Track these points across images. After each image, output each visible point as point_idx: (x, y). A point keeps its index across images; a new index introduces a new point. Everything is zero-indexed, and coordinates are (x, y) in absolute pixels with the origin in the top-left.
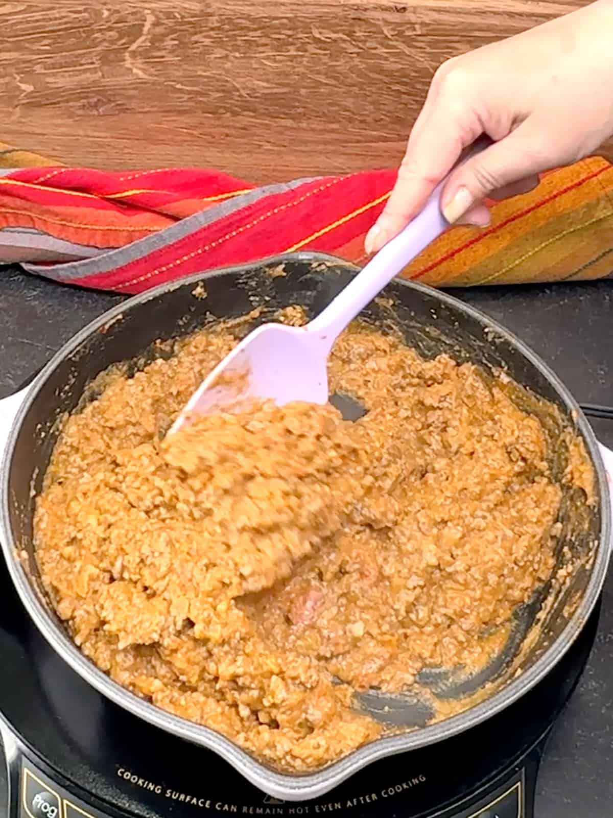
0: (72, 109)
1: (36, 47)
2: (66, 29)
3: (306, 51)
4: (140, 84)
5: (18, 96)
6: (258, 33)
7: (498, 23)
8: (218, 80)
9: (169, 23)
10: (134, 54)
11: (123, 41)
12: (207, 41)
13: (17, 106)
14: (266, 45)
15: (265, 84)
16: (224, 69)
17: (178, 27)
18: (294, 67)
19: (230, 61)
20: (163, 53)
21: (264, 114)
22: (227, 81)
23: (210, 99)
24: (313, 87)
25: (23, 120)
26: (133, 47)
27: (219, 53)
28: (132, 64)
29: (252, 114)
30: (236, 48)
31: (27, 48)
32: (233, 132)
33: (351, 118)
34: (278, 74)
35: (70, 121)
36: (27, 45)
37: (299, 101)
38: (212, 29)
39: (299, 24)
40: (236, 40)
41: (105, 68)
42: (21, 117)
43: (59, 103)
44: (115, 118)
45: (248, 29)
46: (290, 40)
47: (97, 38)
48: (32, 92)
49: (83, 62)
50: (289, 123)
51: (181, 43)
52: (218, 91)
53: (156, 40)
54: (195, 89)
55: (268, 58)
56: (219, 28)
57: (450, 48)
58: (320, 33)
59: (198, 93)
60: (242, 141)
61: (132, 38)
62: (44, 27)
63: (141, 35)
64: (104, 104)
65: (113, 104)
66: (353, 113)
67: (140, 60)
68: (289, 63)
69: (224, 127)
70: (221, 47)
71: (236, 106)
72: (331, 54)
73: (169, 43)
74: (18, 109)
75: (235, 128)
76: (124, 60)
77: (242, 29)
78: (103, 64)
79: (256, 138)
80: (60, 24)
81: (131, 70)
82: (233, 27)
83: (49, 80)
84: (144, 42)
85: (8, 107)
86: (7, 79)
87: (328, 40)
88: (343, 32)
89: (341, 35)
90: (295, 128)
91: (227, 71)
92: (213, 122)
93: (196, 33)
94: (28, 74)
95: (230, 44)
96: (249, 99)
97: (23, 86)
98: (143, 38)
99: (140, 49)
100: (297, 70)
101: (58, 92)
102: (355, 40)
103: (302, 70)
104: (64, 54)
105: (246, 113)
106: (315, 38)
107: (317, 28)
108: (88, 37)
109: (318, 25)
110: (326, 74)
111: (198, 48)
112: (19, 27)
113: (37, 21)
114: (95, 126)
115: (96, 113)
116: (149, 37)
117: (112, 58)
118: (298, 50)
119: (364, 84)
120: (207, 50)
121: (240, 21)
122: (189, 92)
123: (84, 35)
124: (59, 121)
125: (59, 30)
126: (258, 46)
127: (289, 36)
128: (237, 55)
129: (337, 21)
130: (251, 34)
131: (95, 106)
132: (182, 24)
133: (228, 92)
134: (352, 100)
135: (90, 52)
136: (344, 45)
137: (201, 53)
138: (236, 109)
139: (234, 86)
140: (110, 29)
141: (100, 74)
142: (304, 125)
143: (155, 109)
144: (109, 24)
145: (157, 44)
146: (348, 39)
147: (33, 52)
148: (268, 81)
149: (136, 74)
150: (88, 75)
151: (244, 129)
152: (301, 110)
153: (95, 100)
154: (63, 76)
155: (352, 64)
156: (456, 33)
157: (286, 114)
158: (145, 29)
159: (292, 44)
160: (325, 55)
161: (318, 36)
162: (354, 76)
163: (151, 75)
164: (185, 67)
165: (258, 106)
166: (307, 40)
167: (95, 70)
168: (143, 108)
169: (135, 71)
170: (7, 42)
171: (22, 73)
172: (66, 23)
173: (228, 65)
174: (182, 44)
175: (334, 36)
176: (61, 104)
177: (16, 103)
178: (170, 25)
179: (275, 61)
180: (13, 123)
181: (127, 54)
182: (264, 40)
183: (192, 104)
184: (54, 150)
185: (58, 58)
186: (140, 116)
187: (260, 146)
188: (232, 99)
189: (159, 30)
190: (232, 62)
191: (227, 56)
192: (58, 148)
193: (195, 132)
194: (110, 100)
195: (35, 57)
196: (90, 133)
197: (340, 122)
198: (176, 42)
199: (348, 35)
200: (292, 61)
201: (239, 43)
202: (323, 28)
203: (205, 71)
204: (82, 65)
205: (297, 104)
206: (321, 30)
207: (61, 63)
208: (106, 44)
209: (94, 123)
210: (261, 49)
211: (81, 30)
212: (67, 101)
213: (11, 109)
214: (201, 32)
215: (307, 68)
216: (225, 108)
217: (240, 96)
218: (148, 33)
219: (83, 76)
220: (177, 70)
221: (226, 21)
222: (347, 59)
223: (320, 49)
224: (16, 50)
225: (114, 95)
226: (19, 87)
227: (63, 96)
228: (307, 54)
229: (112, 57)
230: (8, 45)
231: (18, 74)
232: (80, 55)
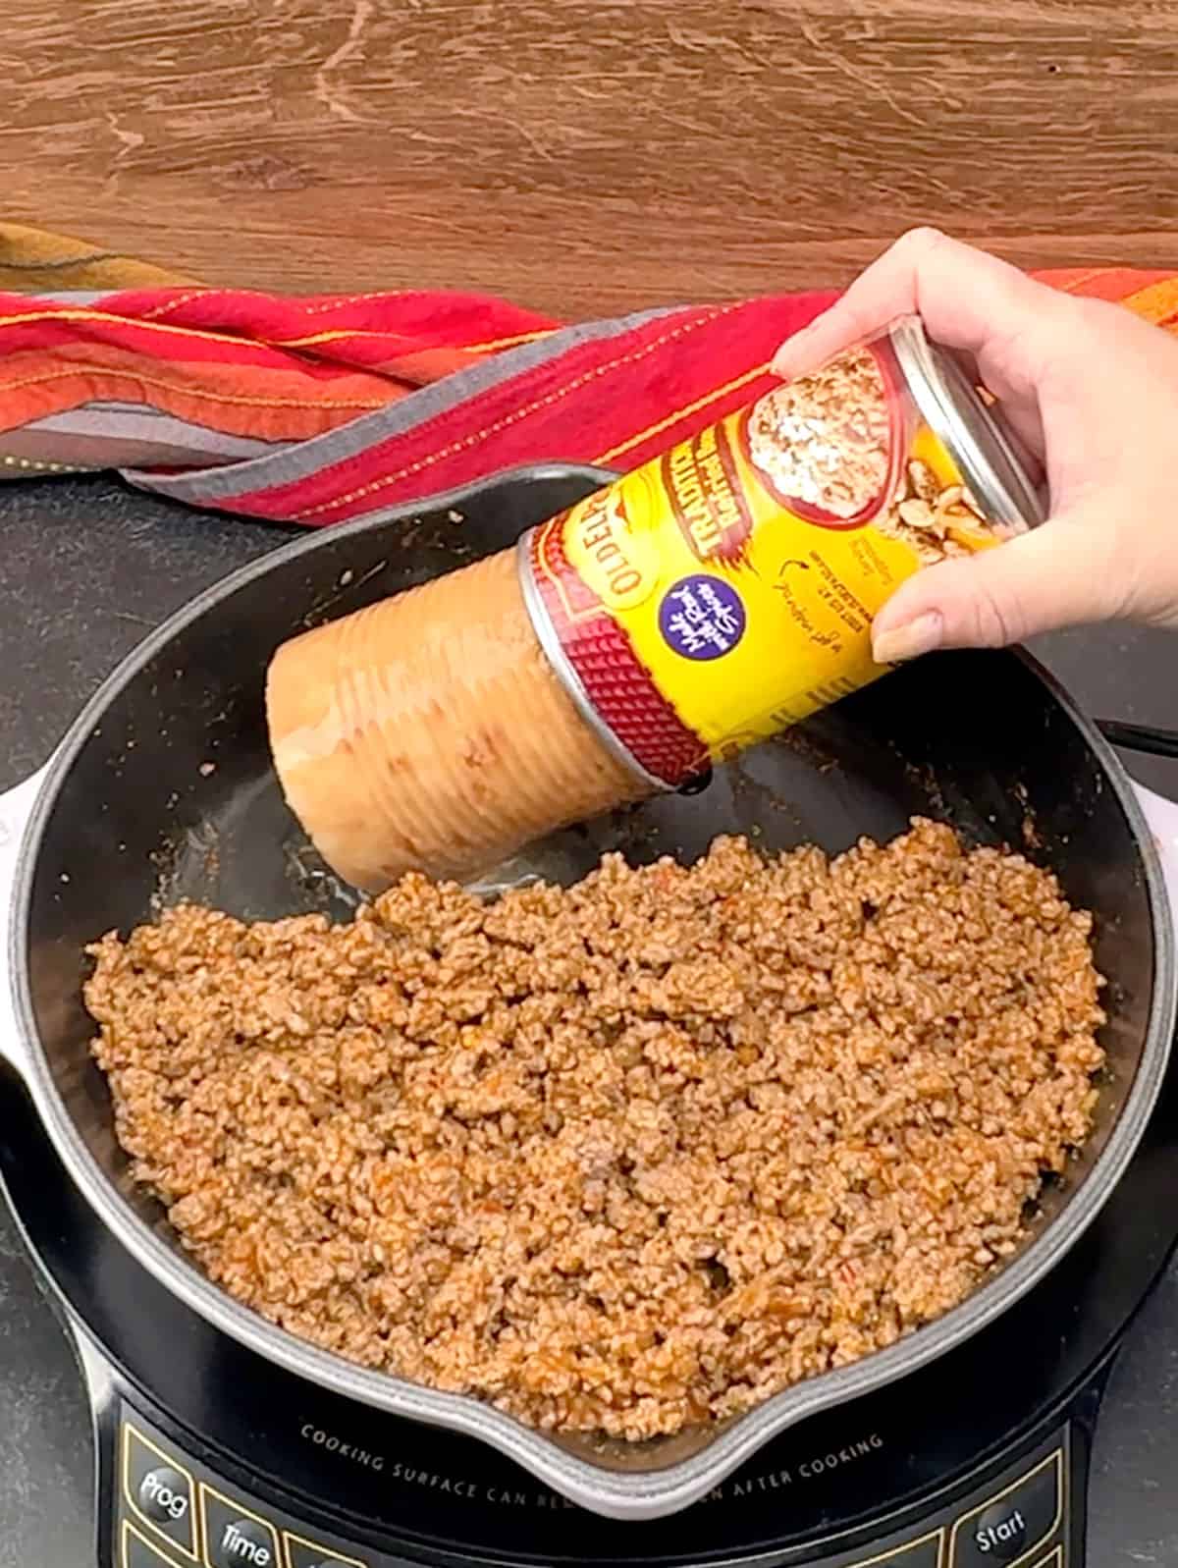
0: (216, 180)
1: (148, 61)
2: (204, 28)
3: (657, 69)
4: (342, 133)
5: (114, 154)
6: (569, 36)
7: (1018, 17)
8: (492, 125)
9: (401, 15)
10: (333, 76)
11: (313, 50)
12: (472, 52)
13: (112, 173)
14: (582, 58)
15: (580, 133)
16: (503, 104)
17: (415, 25)
18: (635, 101)
19: (512, 88)
20: (388, 74)
21: (577, 189)
22: (507, 127)
23: (479, 161)
24: (673, 139)
25: (124, 200)
26: (332, 62)
27: (493, 73)
28: (329, 94)
29: (556, 189)
30: (526, 65)
31: (130, 63)
32: (520, 222)
33: (742, 196)
34: (604, 113)
35: (213, 202)
36: (132, 58)
37: (645, 165)
38: (480, 28)
39: (645, 19)
40: (526, 49)
41: (279, 102)
42: (119, 194)
43: (191, 167)
44: (295, 197)
45: (549, 28)
46: (628, 48)
47: (261, 45)
48: (139, 148)
49: (237, 90)
50: (625, 205)
51: (422, 53)
52: (492, 146)
53: (375, 49)
54: (448, 140)
55: (585, 83)
56: (493, 27)
57: (930, 64)
58: (684, 36)
59: (454, 148)
60: (536, 238)
61: (327, 45)
62: (165, 23)
63: (346, 38)
64: (276, 169)
65: (293, 170)
66: (747, 187)
67: (343, 87)
68: (627, 94)
69: (501, 213)
70: (496, 63)
71: (526, 174)
72: (705, 76)
73: (399, 55)
74: (114, 178)
75: (523, 215)
76: (314, 87)
77: (537, 27)
78: (275, 94)
79: (563, 234)
80: (193, 19)
81: (327, 104)
82: (518, 25)
83: (173, 123)
84: (352, 52)
85: (95, 173)
86: (94, 122)
87: (699, 49)
88: (727, 33)
89: (724, 40)
90: (636, 216)
91: (509, 107)
92: (481, 203)
93: (450, 37)
94: (132, 113)
95: (514, 56)
96: (550, 160)
97: (124, 136)
98: (349, 46)
99: (345, 66)
100: (640, 105)
101: (189, 146)
102: (750, 49)
103: (650, 105)
104: (201, 75)
105: (545, 186)
106: (675, 45)
107: (679, 26)
108: (246, 43)
109: (680, 20)
110: (695, 113)
111: (453, 64)
112: (118, 23)
113: (151, 12)
114: (261, 210)
115: (260, 185)
116: (362, 42)
117: (289, 82)
118: (642, 68)
119: (768, 131)
120: (471, 69)
121: (532, 13)
122: (437, 148)
123: (238, 39)
124: (192, 202)
125: (194, 30)
126: (567, 59)
127: (626, 42)
128: (528, 77)
129: (714, 13)
130: (555, 38)
131: (261, 173)
132: (422, 19)
133: (511, 147)
134: (743, 162)
135: (251, 72)
136: (726, 58)
137: (459, 73)
138: (524, 179)
139: (522, 136)
140: (287, 28)
141: (269, 113)
142: (654, 209)
143: (374, 180)
144: (287, 19)
145: (376, 57)
146: (736, 46)
147: (142, 72)
148: (583, 126)
149: (338, 114)
150: (247, 115)
151: (540, 216)
152: (647, 182)
153: (260, 161)
154: (199, 118)
155: (745, 93)
156: (939, 36)
157: (620, 188)
158: (355, 29)
159: (632, 57)
160: (694, 77)
161: (680, 41)
162: (749, 116)
163: (365, 115)
164: (430, 99)
165: (569, 174)
166: (660, 49)
167: (260, 105)
168: (349, 177)
169: (335, 107)
170: (94, 51)
171: (123, 111)
172: (205, 17)
173: (511, 97)
174: (425, 58)
175: (711, 41)
176: (195, 171)
177: (111, 167)
178: (401, 20)
179: (601, 90)
180: (108, 205)
181: (320, 76)
182: (579, 50)
183: (443, 170)
184: (182, 255)
185: (192, 82)
186: (344, 192)
187: (571, 248)
188: (517, 160)
189: (380, 29)
190: (519, 91)
191: (509, 79)
192: (188, 252)
193: (448, 223)
194: (287, 163)
195: (147, 80)
196: (249, 224)
197: (721, 204)
198: (412, 53)
199: (735, 40)
200: (630, 89)
201: (532, 54)
202: (692, 27)
203: (467, 108)
204: (234, 96)
205: (641, 170)
206: (686, 31)
207: (196, 93)
208: (280, 56)
209: (256, 205)
210: (574, 66)
211: (234, 29)
212: (207, 164)
213: (101, 180)
214: (460, 35)
215: (660, 102)
216: (505, 177)
217: (534, 154)
218: (360, 36)
219: (237, 117)
220: (414, 106)
221: (507, 14)
222: (736, 86)
223: (685, 65)
224: (111, 68)
225: (296, 153)
226: (116, 137)
227: (198, 155)
228: (661, 76)
229: (291, 80)
230: (92, 57)
231: (113, 111)
232: (231, 76)
